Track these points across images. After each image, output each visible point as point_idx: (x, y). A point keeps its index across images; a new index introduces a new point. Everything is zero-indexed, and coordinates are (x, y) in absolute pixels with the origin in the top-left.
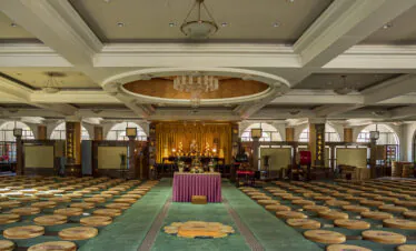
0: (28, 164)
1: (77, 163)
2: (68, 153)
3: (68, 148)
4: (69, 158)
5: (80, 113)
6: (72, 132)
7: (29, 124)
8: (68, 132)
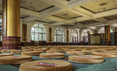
0: (92, 42)
1: (109, 40)
2: (106, 37)
3: (106, 35)
4: (106, 39)
5: (110, 22)
6: (107, 29)
7: (91, 30)
8: (105, 29)
